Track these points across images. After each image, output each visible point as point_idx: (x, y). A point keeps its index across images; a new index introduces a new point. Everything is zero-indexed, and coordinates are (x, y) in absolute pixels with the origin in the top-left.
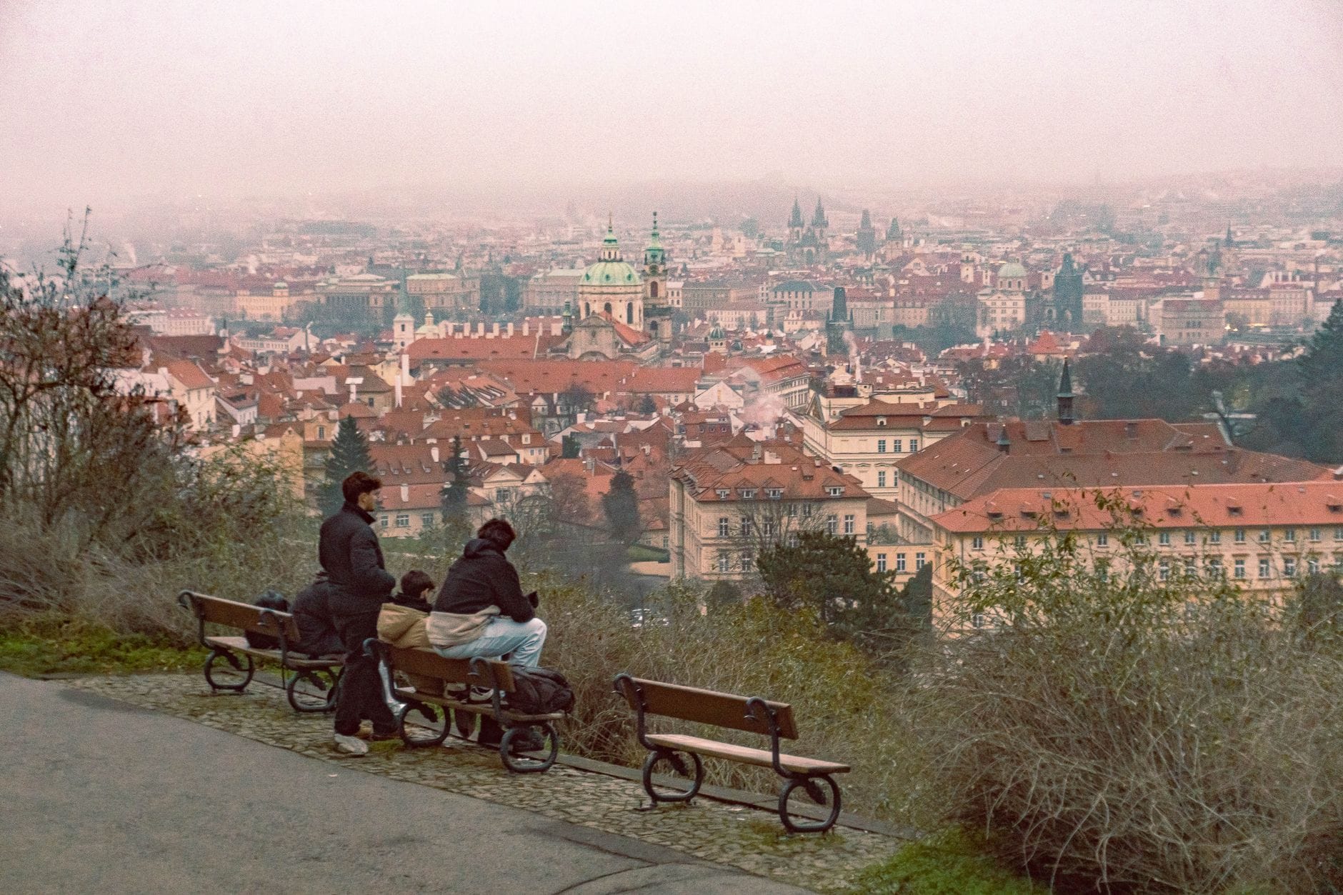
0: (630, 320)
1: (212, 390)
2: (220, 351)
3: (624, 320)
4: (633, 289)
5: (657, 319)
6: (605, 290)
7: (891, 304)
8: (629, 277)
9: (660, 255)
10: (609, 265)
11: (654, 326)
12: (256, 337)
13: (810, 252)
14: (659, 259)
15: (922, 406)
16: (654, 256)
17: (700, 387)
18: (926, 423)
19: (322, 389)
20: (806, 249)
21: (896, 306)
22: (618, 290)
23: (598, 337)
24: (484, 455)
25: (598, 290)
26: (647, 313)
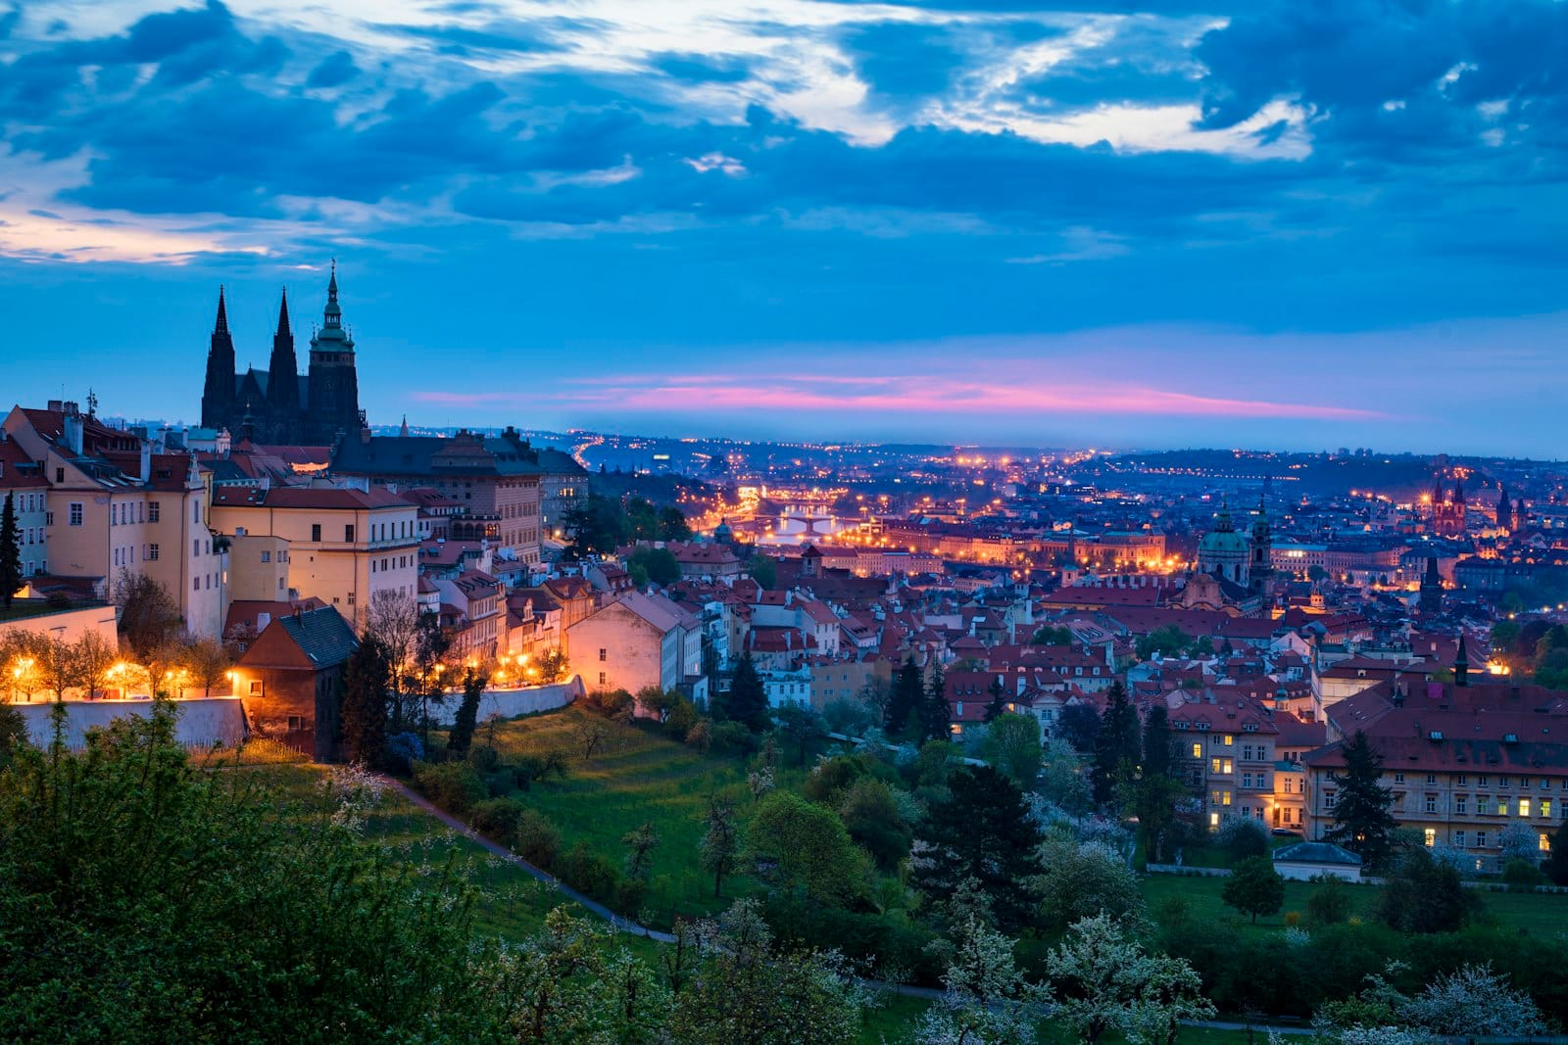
0: (1237, 579)
1: (837, 624)
2: (887, 592)
3: (1232, 579)
4: (1240, 554)
5: (1261, 579)
6: (1218, 554)
7: (1502, 571)
8: (1238, 545)
9: (1265, 527)
10: (1222, 535)
11: (1258, 584)
12: (966, 577)
13: (1449, 524)
14: (1264, 531)
15: (1396, 662)
16: (1260, 529)
17: (1275, 635)
18: (1397, 676)
19: (945, 625)
20: (1445, 522)
21: (1506, 573)
22: (1228, 554)
23: (1207, 590)
24: (1039, 683)
25: (1212, 553)
26: (1252, 572)
